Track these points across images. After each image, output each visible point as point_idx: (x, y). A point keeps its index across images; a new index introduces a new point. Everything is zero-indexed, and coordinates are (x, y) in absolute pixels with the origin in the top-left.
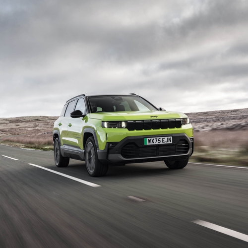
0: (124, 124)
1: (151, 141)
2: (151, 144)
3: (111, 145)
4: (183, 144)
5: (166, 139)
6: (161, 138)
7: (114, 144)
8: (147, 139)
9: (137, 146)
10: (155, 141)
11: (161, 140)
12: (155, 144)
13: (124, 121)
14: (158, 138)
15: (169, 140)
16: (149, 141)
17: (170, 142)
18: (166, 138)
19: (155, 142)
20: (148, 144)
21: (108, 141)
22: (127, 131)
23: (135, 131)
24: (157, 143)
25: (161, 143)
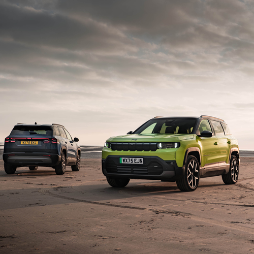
1: (125, 160)
2: (125, 163)
5: (137, 160)
6: (134, 159)
8: (122, 158)
10: (128, 160)
11: (133, 160)
12: (128, 163)
14: (131, 158)
15: (141, 161)
17: (141, 163)
19: (129, 162)
20: (122, 162)
22: (111, 150)
23: (116, 151)
24: (130, 163)
25: (134, 163)
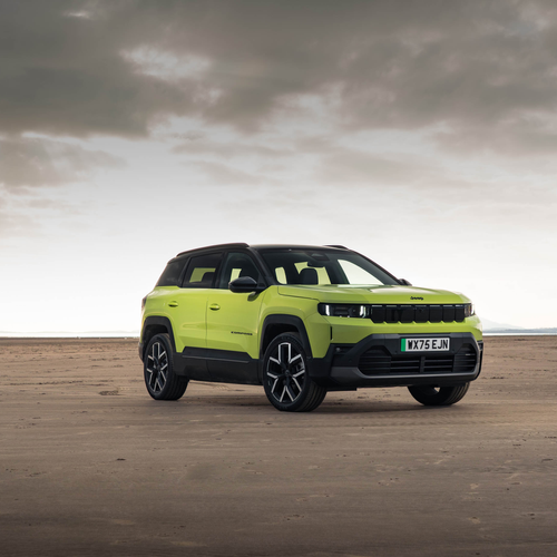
0: (362, 311)
1: (414, 345)
2: (412, 350)
3: (338, 349)
4: (467, 353)
5: (438, 342)
6: (431, 340)
7: (345, 347)
8: (407, 340)
9: (388, 353)
10: (419, 344)
11: (430, 343)
12: (419, 350)
13: (364, 305)
14: (425, 340)
15: (444, 344)
16: (410, 344)
17: (445, 349)
18: (439, 340)
19: (421, 348)
20: (407, 350)
21: (333, 341)
22: (369, 323)
23: (385, 325)
24: (423, 349)
25: (430, 349)
